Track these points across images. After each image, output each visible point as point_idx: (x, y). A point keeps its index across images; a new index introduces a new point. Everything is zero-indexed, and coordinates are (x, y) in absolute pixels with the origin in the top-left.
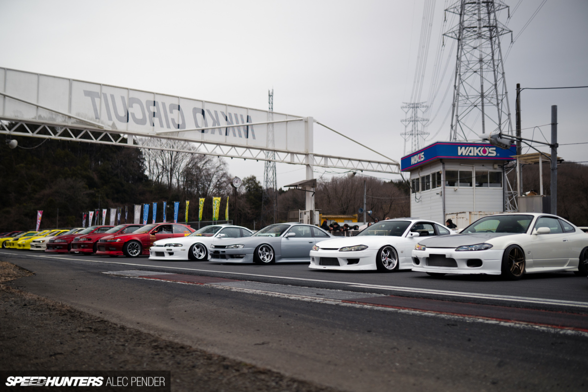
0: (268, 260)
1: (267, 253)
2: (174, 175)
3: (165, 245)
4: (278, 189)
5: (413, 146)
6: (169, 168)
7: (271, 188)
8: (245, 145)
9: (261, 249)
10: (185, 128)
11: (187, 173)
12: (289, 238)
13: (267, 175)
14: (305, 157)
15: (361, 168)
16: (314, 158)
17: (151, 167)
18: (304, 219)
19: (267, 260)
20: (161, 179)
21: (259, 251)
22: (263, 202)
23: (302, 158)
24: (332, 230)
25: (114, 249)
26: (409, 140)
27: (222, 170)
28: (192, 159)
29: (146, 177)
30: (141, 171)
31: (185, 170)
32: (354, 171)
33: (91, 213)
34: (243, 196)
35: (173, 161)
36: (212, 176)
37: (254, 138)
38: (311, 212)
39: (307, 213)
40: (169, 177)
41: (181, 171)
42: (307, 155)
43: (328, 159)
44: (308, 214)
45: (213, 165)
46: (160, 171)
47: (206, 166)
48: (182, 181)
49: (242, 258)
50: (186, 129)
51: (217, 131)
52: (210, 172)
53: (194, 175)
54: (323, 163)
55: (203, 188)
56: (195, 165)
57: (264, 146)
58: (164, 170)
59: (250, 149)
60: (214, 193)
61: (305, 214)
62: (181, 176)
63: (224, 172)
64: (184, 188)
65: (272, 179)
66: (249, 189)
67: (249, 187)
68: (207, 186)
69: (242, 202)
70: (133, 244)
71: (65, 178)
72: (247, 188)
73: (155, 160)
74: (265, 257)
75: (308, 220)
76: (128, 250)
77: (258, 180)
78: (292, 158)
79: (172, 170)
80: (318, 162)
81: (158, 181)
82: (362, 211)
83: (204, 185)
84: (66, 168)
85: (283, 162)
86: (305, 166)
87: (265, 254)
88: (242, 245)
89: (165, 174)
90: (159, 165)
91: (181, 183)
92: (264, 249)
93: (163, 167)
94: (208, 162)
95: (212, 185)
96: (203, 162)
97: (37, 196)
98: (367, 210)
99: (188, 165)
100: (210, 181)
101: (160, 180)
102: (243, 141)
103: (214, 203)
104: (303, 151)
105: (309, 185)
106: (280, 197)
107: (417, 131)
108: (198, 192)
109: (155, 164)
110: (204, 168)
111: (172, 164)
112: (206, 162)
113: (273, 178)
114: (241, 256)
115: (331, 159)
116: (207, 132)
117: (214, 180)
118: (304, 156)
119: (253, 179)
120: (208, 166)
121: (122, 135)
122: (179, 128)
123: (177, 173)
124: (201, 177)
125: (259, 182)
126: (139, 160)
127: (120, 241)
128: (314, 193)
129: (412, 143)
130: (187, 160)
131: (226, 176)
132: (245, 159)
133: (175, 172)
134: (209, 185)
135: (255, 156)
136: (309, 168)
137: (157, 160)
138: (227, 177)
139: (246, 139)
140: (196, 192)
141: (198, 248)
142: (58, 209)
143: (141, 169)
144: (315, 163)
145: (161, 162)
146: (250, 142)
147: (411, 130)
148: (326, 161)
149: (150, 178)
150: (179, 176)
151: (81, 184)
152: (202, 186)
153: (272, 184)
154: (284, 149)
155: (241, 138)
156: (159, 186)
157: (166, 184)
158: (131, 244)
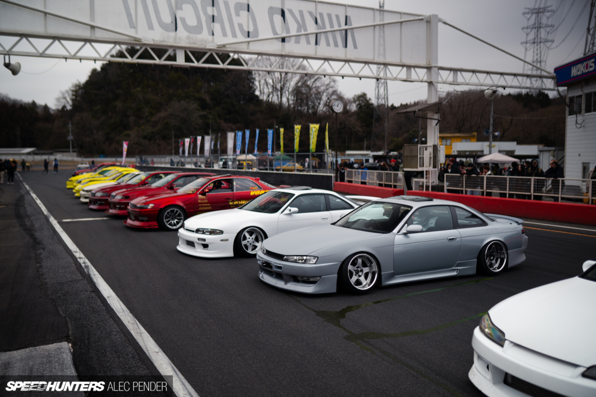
0: (366, 284)
1: (366, 270)
2: (284, 94)
3: (198, 231)
4: (390, 105)
5: (535, 55)
6: (279, 86)
7: (382, 105)
8: (343, 57)
9: (354, 264)
10: (258, 37)
11: (297, 91)
12: (409, 235)
13: (378, 91)
14: (427, 72)
15: (504, 84)
16: (439, 73)
17: (262, 87)
18: (425, 156)
19: (364, 282)
20: (272, 98)
21: (350, 267)
22: (374, 120)
23: (422, 73)
24: (465, 174)
25: (146, 219)
26: (530, 49)
27: (332, 87)
28: (302, 78)
29: (257, 97)
30: (251, 91)
31: (295, 89)
32: (494, 88)
33: (187, 140)
34: (355, 112)
35: (283, 80)
36: (321, 93)
37: (355, 47)
38: (435, 148)
39: (428, 148)
40: (279, 96)
41: (290, 90)
42: (429, 68)
43: (459, 73)
44: (430, 150)
45: (323, 82)
46: (271, 90)
47: (316, 84)
48: (292, 100)
49: (314, 283)
50: (260, 38)
51: (303, 40)
52: (320, 90)
53: (304, 93)
54: (451, 79)
55: (313, 107)
56: (305, 84)
57: (369, 58)
58: (274, 89)
59: (351, 64)
60: (324, 111)
61: (426, 149)
62: (291, 96)
63: (334, 89)
64: (294, 107)
65: (383, 96)
66: (360, 107)
67: (359, 104)
68: (317, 104)
69: (353, 120)
70: (172, 211)
71: (179, 101)
72: (357, 106)
73: (265, 80)
74: (362, 278)
75: (430, 158)
76: (165, 221)
77: (368, 96)
78: (409, 73)
79: (282, 89)
80: (444, 79)
81: (269, 100)
82: (487, 132)
83: (314, 103)
84: (180, 91)
85: (395, 79)
86: (426, 84)
87: (362, 271)
88: (315, 257)
89: (275, 93)
90: (268, 85)
91: (291, 102)
92: (360, 261)
93: (273, 86)
94: (318, 80)
95: (322, 103)
96: (313, 80)
97: (154, 119)
98: (494, 131)
99: (298, 83)
100: (320, 99)
101: (270, 100)
102: (340, 52)
103: (311, 132)
104: (423, 63)
105: (432, 110)
106: (392, 114)
107: (540, 38)
108: (308, 111)
109: (265, 84)
110: (314, 86)
111: (282, 83)
112: (316, 80)
113: (385, 95)
114: (311, 280)
115: (463, 73)
116: (289, 42)
117: (324, 98)
118: (425, 70)
119: (364, 96)
120: (318, 84)
121: (231, 55)
122: (249, 36)
123: (287, 92)
124: (311, 95)
125: (370, 99)
126: (249, 79)
127: (153, 208)
128: (439, 121)
129: (534, 52)
130: (297, 78)
131: (336, 93)
132: (343, 78)
133: (285, 92)
134: (319, 104)
135: (356, 73)
136: (432, 86)
137: (267, 79)
138: (337, 95)
139: (344, 49)
140: (306, 110)
141: (251, 235)
142: (173, 131)
143: (251, 89)
144: (440, 79)
145: (270, 81)
146: (351, 53)
147: (533, 37)
148: (455, 76)
149: (261, 98)
150: (289, 95)
151: (194, 106)
152: (312, 104)
153: (383, 101)
154: (397, 61)
155: (336, 48)
156: (270, 105)
157: (276, 104)
158: (169, 211)
